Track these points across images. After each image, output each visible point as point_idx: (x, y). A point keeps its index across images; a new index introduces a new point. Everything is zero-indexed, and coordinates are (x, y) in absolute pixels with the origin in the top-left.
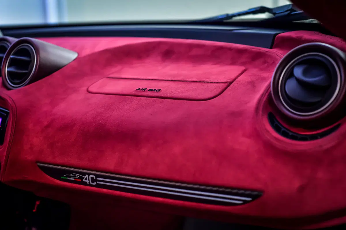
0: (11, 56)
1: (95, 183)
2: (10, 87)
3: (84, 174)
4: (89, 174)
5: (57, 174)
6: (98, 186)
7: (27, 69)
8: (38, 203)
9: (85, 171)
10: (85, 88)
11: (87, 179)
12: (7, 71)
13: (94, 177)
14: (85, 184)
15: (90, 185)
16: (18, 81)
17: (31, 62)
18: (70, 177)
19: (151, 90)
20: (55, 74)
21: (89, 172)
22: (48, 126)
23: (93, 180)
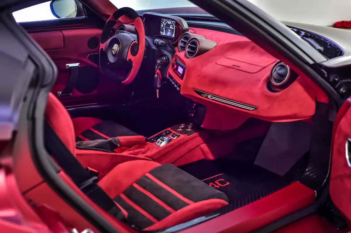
0: (189, 45)
1: (211, 99)
2: (188, 57)
3: (208, 95)
4: (210, 95)
5: (200, 93)
6: (212, 99)
7: (194, 51)
8: (195, 104)
9: (209, 94)
10: (215, 62)
11: (209, 97)
12: (187, 51)
13: (211, 96)
14: (208, 98)
15: (210, 99)
16: (191, 55)
17: (196, 48)
18: (204, 95)
19: (237, 66)
20: (205, 53)
21: (210, 94)
22: (199, 76)
23: (211, 97)
